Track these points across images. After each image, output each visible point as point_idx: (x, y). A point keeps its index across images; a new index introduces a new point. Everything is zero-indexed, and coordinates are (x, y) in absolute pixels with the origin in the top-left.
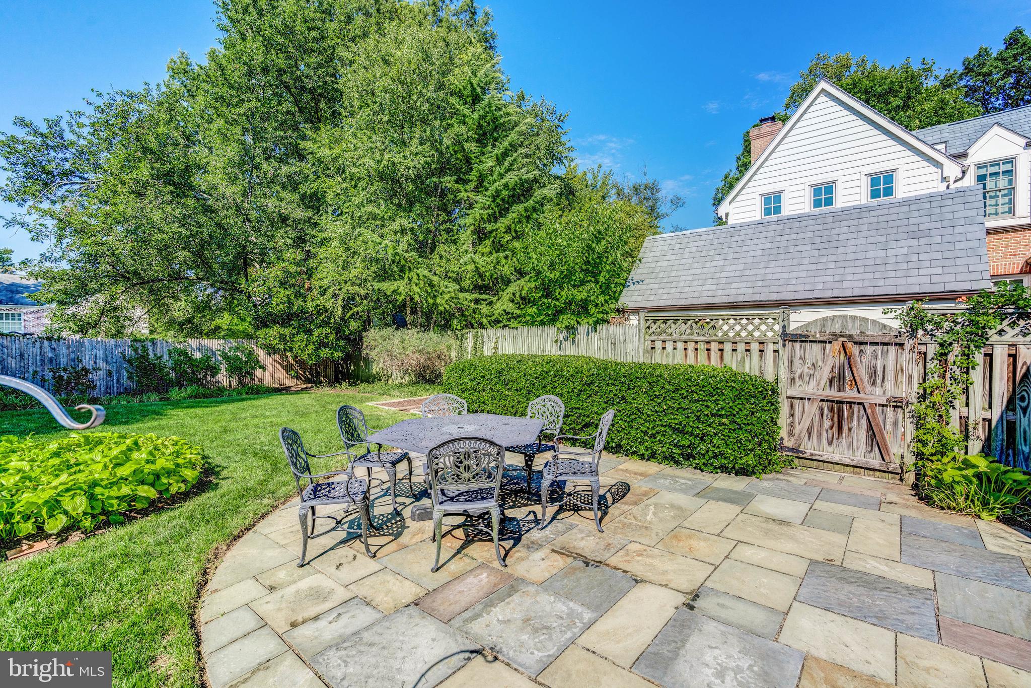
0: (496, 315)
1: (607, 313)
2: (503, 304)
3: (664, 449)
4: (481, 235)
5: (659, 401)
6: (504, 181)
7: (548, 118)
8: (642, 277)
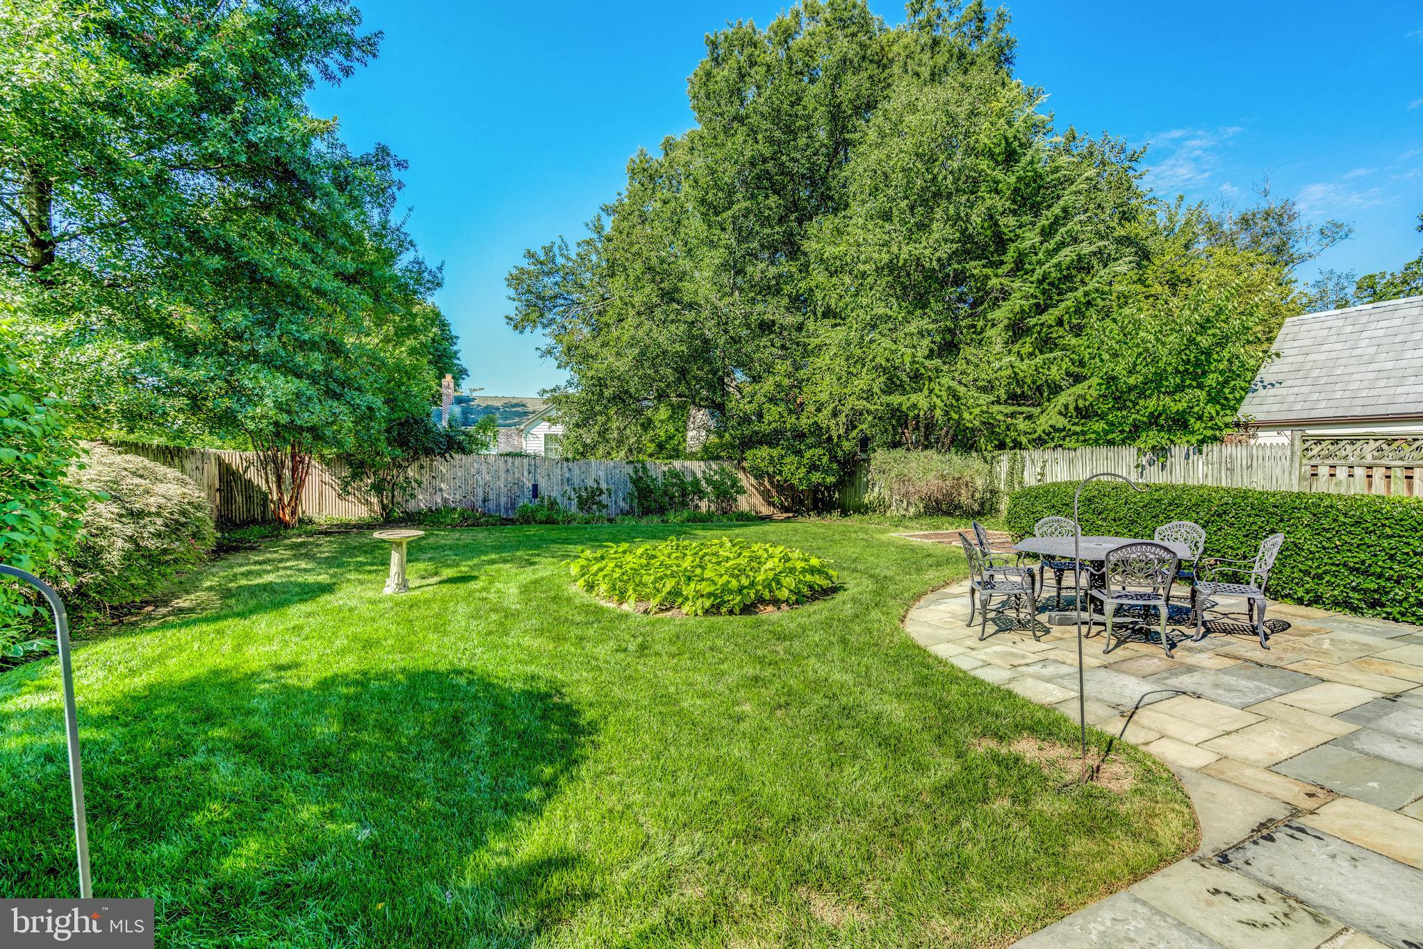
0: (1039, 432)
1: (1220, 429)
2: (1050, 417)
3: (1336, 593)
4: (1017, 329)
5: (1329, 535)
6: (1054, 261)
7: (1114, 160)
8: (1280, 377)
